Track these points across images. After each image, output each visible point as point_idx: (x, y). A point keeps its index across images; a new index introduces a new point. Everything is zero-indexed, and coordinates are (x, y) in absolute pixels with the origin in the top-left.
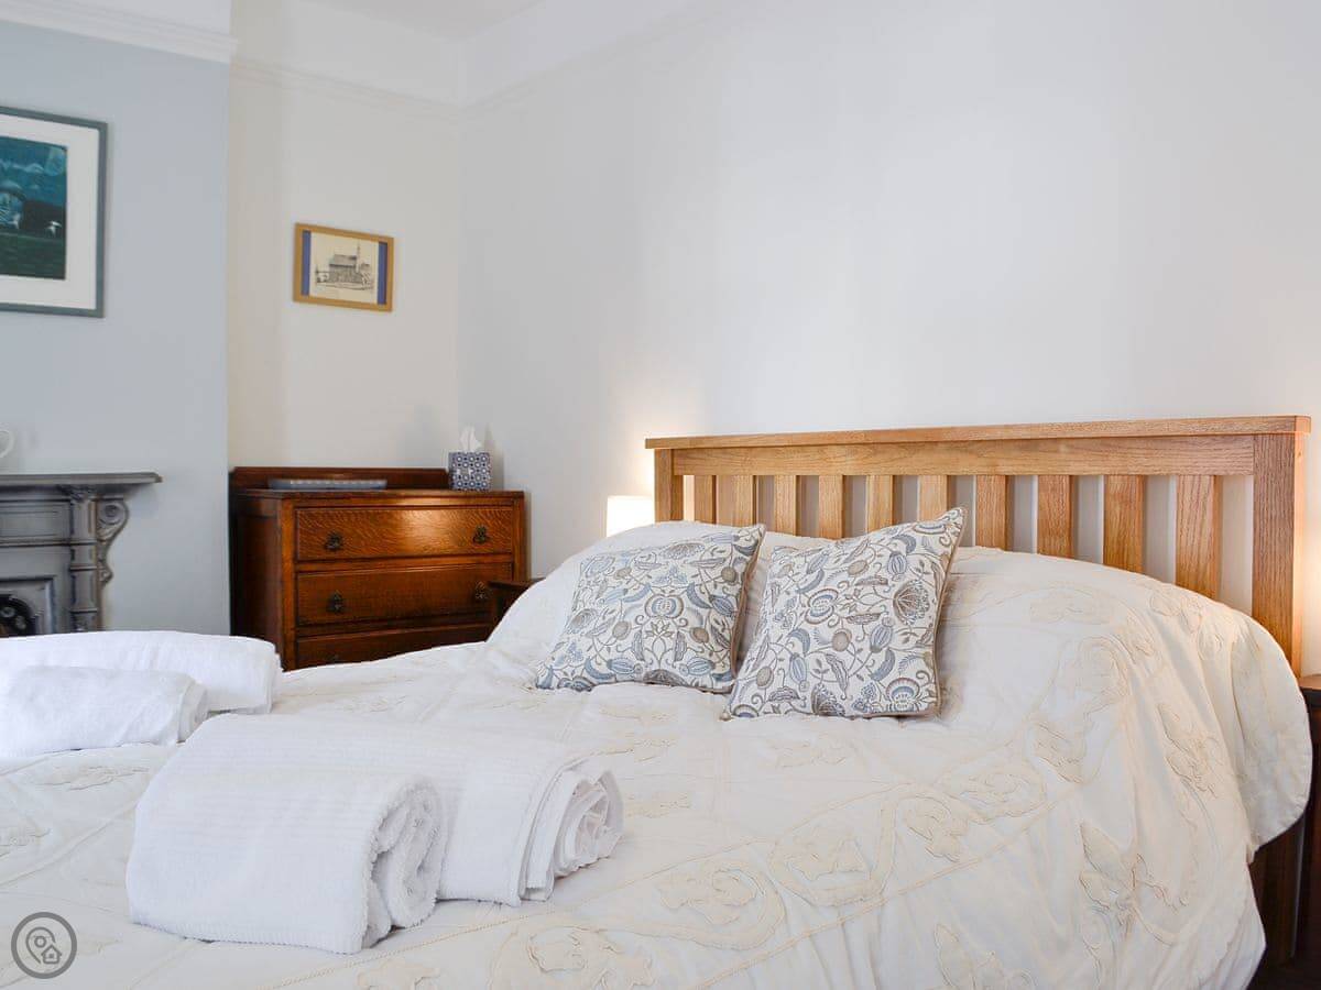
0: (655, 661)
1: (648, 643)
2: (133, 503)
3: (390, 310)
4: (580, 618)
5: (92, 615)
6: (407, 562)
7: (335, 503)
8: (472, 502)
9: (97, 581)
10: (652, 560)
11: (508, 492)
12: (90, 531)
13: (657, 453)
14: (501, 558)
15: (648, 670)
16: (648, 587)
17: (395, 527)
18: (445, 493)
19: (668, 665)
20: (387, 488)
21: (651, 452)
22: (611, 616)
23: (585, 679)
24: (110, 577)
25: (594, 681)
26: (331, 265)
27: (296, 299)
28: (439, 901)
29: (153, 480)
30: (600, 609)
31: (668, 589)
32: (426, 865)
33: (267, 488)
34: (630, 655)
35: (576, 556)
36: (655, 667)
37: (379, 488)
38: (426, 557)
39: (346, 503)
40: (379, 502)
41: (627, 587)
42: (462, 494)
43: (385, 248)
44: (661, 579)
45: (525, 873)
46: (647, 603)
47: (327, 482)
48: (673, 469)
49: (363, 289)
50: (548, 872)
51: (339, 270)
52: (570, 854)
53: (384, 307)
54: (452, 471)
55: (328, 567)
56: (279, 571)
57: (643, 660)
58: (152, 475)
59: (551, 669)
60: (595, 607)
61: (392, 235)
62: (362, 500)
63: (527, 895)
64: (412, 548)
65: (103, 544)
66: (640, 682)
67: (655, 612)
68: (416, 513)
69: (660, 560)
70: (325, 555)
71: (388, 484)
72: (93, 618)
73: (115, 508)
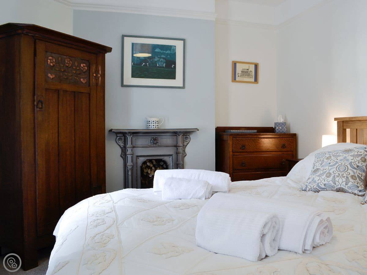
0: (339, 184)
1: (337, 179)
2: (192, 136)
3: (258, 83)
4: (316, 171)
5: (181, 165)
6: (263, 153)
7: (243, 136)
8: (281, 136)
9: (183, 156)
10: (338, 154)
11: (292, 134)
12: (181, 143)
13: (338, 122)
14: (289, 153)
15: (337, 187)
16: (337, 162)
17: (259, 143)
18: (274, 134)
19: (343, 186)
20: (257, 132)
21: (336, 122)
22: (325, 170)
23: (317, 189)
24: (186, 155)
25: (320, 190)
26: (242, 72)
27: (232, 81)
28: (279, 250)
29: (197, 130)
30: (322, 169)
31: (343, 163)
32: (275, 239)
33: (225, 132)
34: (331, 182)
35: (313, 153)
36: (339, 186)
37: (255, 132)
38: (269, 152)
39: (246, 136)
40: (255, 136)
41: (330, 162)
42: (278, 134)
43: (256, 66)
44: (341, 160)
45: (304, 245)
46: (337, 167)
47: (241, 131)
48: (343, 127)
49: (250, 78)
50: (311, 245)
51: (244, 73)
52: (317, 240)
53: (256, 82)
54: (275, 128)
55: (241, 154)
56: (228, 154)
57: (335, 184)
58: (196, 129)
59: (307, 186)
60: (320, 168)
61: (258, 62)
62: (251, 136)
63: (304, 251)
64: (264, 149)
65: (184, 147)
66: (334, 191)
67: (339, 170)
68: (266, 139)
69: (341, 154)
70: (241, 151)
71: (257, 131)
72: (182, 165)
73: (187, 137)
